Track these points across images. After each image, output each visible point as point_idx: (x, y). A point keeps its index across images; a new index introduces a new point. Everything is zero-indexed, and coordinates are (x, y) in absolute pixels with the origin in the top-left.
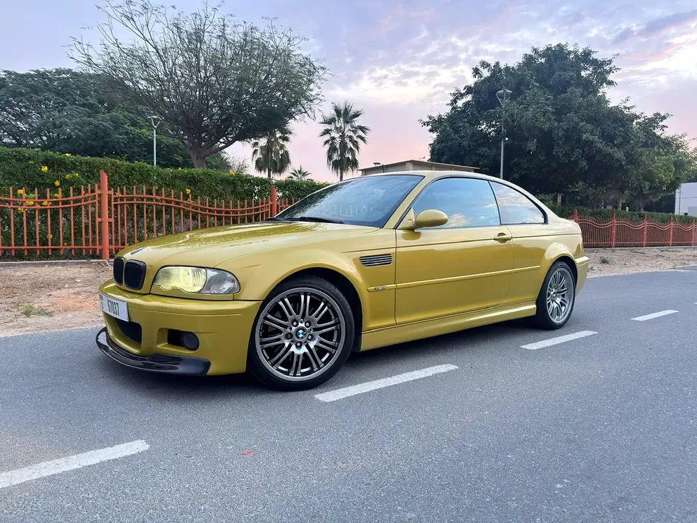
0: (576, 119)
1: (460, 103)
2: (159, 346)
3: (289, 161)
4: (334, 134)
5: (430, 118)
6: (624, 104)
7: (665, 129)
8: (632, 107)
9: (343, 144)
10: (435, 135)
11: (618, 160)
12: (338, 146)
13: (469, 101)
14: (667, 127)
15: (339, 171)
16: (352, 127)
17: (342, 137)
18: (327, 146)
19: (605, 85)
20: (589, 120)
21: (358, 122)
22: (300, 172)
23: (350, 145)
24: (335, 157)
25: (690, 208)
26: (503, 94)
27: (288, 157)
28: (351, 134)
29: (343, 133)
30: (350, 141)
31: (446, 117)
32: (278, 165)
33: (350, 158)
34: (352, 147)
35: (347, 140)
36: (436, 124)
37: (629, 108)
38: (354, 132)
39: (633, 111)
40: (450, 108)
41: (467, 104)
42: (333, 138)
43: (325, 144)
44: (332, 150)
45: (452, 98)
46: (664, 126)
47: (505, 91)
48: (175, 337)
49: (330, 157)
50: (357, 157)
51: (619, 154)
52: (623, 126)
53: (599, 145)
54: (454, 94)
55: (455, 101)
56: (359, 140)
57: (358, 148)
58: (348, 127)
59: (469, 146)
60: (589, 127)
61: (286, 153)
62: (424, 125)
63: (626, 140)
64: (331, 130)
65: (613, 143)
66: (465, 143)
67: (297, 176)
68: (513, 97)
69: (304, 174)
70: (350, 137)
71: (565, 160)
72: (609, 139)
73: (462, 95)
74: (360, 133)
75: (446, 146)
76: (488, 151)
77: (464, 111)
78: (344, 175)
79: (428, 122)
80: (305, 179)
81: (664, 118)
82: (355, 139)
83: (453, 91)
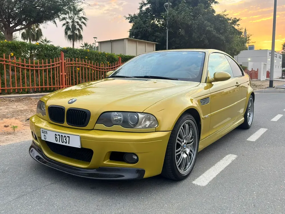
0: (203, 20)
1: (144, 8)
2: (105, 162)
3: (41, 35)
4: (68, 20)
5: (130, 15)
6: (223, 13)
7: (239, 26)
8: (227, 15)
9: (74, 27)
10: (132, 24)
11: (222, 40)
12: (71, 27)
13: (148, 8)
14: (240, 25)
15: (72, 41)
16: (78, 17)
17: (73, 22)
18: (65, 27)
19: (213, 3)
20: (209, 20)
21: (81, 14)
22: (45, 40)
23: (78, 27)
24: (69, 33)
25: (243, 63)
26: (167, 5)
27: (41, 32)
28: (78, 20)
29: (73, 20)
30: (78, 25)
31: (137, 15)
32: (36, 37)
33: (78, 34)
34: (79, 28)
35: (76, 24)
36: (132, 19)
37: (226, 15)
38: (80, 19)
39: (228, 17)
40: (139, 10)
41: (147, 9)
42: (68, 23)
43: (63, 25)
44: (68, 29)
45: (140, 5)
46: (239, 25)
47: (169, 4)
48: (116, 156)
49: (66, 33)
50: (82, 33)
51: (223, 38)
52: (224, 24)
53: (214, 33)
54: (141, 4)
55: (141, 7)
56: (82, 24)
57: (82, 29)
58: (76, 17)
59: (151, 32)
60: (209, 24)
61: (40, 30)
62: (127, 19)
63: (225, 31)
64: (66, 18)
65: (220, 32)
66: (150, 30)
67: (44, 43)
68: (173, 7)
69: (48, 42)
70: (77, 22)
71: (198, 40)
72: (218, 30)
73: (145, 4)
74: (83, 20)
75: (139, 31)
76: (160, 34)
77: (145, 13)
78: (75, 43)
79: (129, 18)
80: (49, 44)
81: (238, 20)
82: (80, 23)
83: (141, 2)
